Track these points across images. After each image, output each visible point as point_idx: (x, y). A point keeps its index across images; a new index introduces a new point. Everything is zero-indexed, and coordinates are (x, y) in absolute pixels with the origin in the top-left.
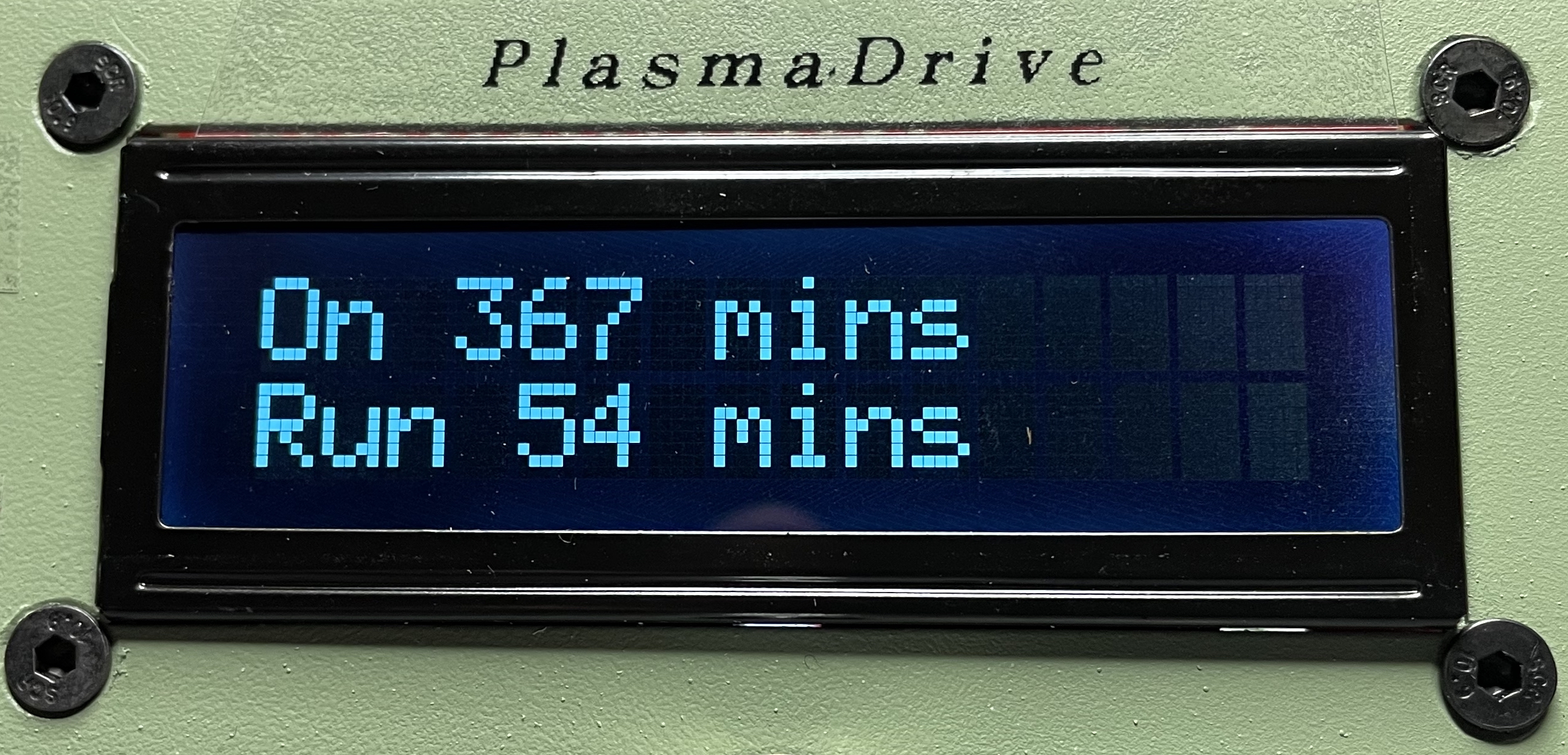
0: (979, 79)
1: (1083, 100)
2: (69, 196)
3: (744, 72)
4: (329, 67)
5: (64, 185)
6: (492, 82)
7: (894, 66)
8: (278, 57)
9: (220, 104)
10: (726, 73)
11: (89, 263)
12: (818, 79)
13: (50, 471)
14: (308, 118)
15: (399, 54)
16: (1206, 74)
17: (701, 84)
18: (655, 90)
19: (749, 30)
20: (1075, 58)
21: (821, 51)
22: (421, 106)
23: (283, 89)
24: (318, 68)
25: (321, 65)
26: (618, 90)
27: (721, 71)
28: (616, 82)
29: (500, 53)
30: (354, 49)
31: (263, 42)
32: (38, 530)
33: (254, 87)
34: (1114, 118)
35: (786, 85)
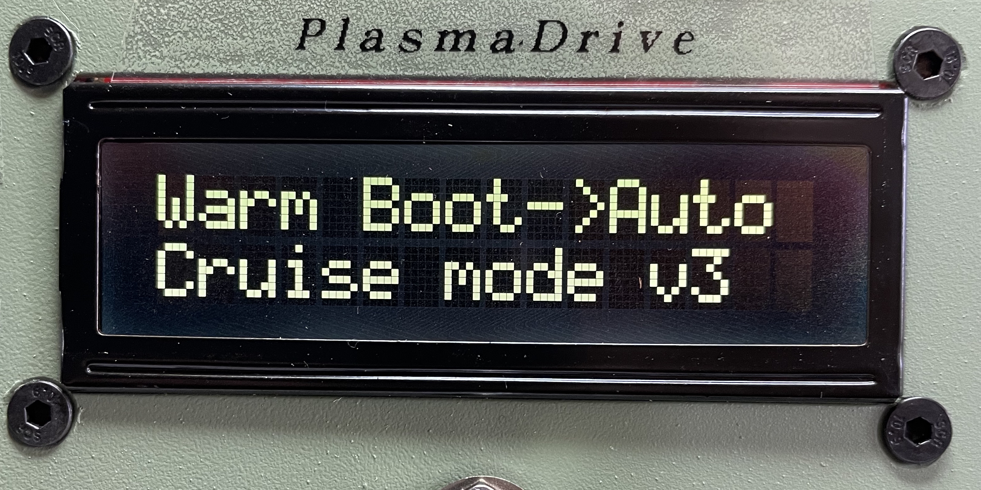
0: (615, 49)
1: (681, 65)
2: (32, 120)
3: (464, 43)
4: (196, 36)
5: (28, 113)
6: (301, 46)
7: (561, 40)
8: (163, 29)
9: (126, 60)
10: (453, 43)
11: (47, 164)
12: (512, 47)
13: (29, 298)
14: (183, 70)
15: (242, 27)
16: (759, 49)
17: (436, 50)
18: (407, 54)
19: (467, 15)
20: (676, 37)
21: (515, 30)
22: (256, 63)
23: (166, 50)
24: (188, 36)
25: (191, 35)
26: (383, 53)
27: (449, 41)
28: (382, 48)
29: (306, 27)
30: (212, 24)
31: (153, 19)
32: (25, 335)
33: (147, 48)
34: (700, 77)
35: (491, 51)
